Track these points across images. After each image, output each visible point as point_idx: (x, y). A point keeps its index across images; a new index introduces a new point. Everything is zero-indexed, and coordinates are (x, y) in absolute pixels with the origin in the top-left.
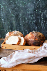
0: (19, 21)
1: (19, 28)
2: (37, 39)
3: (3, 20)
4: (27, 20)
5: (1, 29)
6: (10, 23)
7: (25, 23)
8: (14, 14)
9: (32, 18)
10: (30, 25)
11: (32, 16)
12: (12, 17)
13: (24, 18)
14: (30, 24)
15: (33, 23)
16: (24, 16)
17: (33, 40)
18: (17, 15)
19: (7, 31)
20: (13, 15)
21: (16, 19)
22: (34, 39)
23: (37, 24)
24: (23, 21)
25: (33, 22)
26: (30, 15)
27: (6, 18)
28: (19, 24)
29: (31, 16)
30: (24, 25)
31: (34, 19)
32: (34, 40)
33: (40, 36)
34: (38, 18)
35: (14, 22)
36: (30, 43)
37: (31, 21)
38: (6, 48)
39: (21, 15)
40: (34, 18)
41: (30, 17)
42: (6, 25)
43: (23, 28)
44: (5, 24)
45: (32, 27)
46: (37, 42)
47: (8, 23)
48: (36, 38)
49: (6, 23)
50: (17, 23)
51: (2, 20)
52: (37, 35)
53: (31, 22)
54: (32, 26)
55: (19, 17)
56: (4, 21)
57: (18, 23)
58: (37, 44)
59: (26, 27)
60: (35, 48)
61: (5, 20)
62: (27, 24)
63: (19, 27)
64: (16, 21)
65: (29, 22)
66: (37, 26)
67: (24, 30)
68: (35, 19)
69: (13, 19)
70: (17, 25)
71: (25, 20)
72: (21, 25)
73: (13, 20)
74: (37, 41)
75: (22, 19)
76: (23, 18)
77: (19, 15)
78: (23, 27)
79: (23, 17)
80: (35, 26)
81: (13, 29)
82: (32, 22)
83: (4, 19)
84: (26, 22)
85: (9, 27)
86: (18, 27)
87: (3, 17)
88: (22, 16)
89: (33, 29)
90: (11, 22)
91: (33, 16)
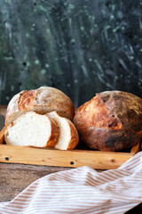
0: (64, 27)
1: (69, 54)
2: (120, 126)
3: (7, 25)
4: (96, 22)
5: (6, 58)
6: (33, 38)
7: (89, 33)
8: (45, 5)
9: (112, 17)
10: (108, 40)
11: (113, 7)
12: (40, 14)
13: (85, 18)
14: (106, 36)
15: (116, 35)
16: (82, 8)
17: (103, 129)
18: (59, 9)
19: (25, 64)
20: (42, 8)
21: (56, 22)
22: (110, 126)
23: (131, 37)
24: (82, 28)
25: (118, 31)
26: (104, 7)
27: (19, 21)
28: (68, 39)
29: (110, 9)
30: (84, 41)
31: (119, 20)
32: (106, 129)
33: (130, 114)
34: (134, 16)
35: (48, 31)
36: (93, 140)
37: (108, 27)
38: (7, 159)
39: (71, 6)
40: (120, 15)
41: (104, 12)
42: (20, 42)
43: (81, 53)
44: (17, 41)
45: (114, 48)
46: (120, 139)
47: (27, 35)
48: (115, 123)
49: (19, 36)
50: (60, 34)
51: (3, 28)
52: (121, 108)
53: (110, 31)
54: (116, 44)
55: (65, 13)
56: (13, 31)
57: (62, 34)
58: (120, 146)
59: (94, 48)
60: (113, 161)
61: (14, 24)
62: (97, 37)
63: (68, 48)
64: (54, 30)
65: (101, 29)
66: (134, 44)
67: (86, 60)
68: (124, 19)
69: (45, 21)
70: (61, 43)
71: (87, 26)
72: (73, 41)
73: (44, 27)
74: (119, 134)
75: (76, 20)
76: (80, 18)
77: (65, 8)
78: (83, 48)
79: (81, 14)
80: (126, 42)
81: (48, 56)
82: (115, 31)
83: (11, 22)
84: (91, 31)
85: (31, 50)
86: (64, 51)
87: (8, 16)
88: (76, 10)
89: (119, 54)
90: (38, 33)
91: (117, 10)
